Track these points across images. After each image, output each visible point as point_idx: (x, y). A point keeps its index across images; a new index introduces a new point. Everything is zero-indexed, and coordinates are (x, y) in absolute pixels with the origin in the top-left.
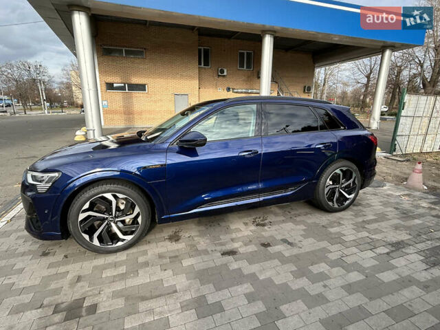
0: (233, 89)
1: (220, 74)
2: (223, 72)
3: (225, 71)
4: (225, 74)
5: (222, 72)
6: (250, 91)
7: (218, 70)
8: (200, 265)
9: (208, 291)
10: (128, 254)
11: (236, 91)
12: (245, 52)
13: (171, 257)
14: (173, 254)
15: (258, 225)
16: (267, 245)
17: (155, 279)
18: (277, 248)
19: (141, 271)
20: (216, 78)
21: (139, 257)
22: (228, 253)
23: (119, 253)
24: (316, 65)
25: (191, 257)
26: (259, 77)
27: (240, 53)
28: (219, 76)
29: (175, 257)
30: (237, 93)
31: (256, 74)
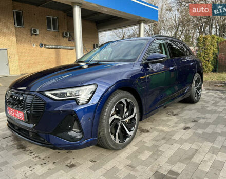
0: (45, 45)
3: (38, 30)
4: (38, 33)
5: (35, 31)
6: (58, 47)
7: (31, 29)
8: (184, 137)
9: (210, 144)
10: (135, 146)
11: (47, 46)
12: (51, 17)
13: (162, 139)
14: (161, 137)
15: (174, 115)
16: (195, 121)
17: (176, 149)
18: (202, 121)
19: (160, 149)
20: (30, 36)
21: (145, 145)
22: (186, 129)
23: (128, 147)
24: (99, 30)
25: (172, 135)
26: (63, 37)
27: (47, 18)
28: (32, 34)
29: (164, 138)
30: (48, 48)
31: (61, 34)
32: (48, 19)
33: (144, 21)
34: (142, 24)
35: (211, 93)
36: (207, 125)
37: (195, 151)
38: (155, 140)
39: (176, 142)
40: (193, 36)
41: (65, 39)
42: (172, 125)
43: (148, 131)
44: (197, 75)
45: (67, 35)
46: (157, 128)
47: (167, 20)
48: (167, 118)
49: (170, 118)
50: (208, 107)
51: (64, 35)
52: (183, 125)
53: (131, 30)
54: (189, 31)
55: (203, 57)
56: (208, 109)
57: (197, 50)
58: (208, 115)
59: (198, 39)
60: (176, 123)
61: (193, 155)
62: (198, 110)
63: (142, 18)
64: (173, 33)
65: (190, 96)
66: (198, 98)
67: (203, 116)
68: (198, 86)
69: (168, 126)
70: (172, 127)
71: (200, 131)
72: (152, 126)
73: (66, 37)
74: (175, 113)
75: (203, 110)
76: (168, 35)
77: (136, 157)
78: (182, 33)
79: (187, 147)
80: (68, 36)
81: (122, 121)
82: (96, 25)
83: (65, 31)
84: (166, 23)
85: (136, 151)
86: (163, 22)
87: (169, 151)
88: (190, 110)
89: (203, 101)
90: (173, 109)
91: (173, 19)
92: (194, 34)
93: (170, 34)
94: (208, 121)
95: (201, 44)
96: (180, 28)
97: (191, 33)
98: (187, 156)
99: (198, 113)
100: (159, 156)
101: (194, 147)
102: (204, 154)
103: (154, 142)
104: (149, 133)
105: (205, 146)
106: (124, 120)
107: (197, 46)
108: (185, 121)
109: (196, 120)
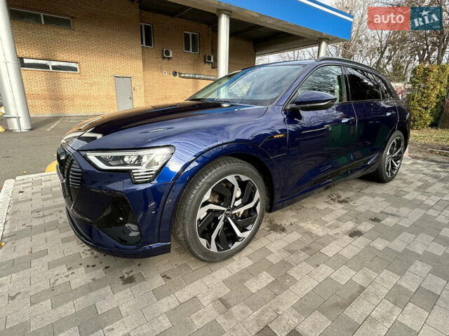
0: (180, 74)
1: (165, 56)
2: (169, 55)
3: (171, 52)
4: (171, 56)
5: (168, 53)
6: (197, 76)
7: (163, 51)
8: (345, 252)
9: (394, 279)
10: (249, 257)
11: (182, 75)
12: (190, 33)
13: (303, 250)
14: (302, 246)
15: (341, 202)
16: (376, 220)
17: (321, 279)
18: (389, 221)
19: (292, 273)
20: (161, 60)
21: (268, 258)
22: (354, 234)
23: (236, 258)
24: (258, 53)
25: (324, 245)
26: (205, 62)
27: (185, 34)
28: (164, 58)
29: (306, 249)
30: (184, 77)
31: (202, 58)
32: (187, 36)
33: (328, 39)
34: (324, 44)
35: (421, 165)
36: (397, 231)
37: (357, 289)
38: (289, 252)
39: (327, 260)
40: (407, 67)
41: (207, 65)
42: (330, 223)
43: (283, 230)
44: (397, 135)
45: (210, 59)
46: (302, 224)
47: (367, 40)
48: (326, 206)
49: (331, 207)
50: (407, 193)
51: (206, 60)
52: (350, 226)
53: (307, 54)
54: (402, 57)
55: (418, 102)
56: (407, 197)
57: (409, 89)
58: (404, 211)
59: (414, 71)
60: (338, 219)
61: (353, 298)
62: (387, 197)
63: (325, 33)
64: (374, 61)
65: (377, 170)
66: (392, 174)
67: (394, 210)
68: (396, 154)
69: (323, 223)
70: (329, 227)
71: (380, 244)
72: (293, 220)
73: (209, 63)
74: (343, 198)
75: (397, 198)
76: (365, 63)
77: (243, 281)
78: (389, 60)
79: (344, 275)
80: (212, 60)
81: (227, 214)
82: (254, 45)
83: (208, 53)
84: (365, 44)
85: (247, 269)
86: (360, 42)
87: (307, 280)
88: (373, 195)
89: (401, 179)
90: (341, 190)
91: (377, 37)
92: (409, 62)
93: (369, 61)
94: (401, 223)
95: (417, 79)
96: (387, 53)
97: (404, 61)
98: (339, 300)
99: (386, 204)
100: (284, 288)
101: (359, 279)
102: (375, 301)
103: (286, 255)
104: (284, 234)
105: (383, 280)
106: (234, 212)
107: (412, 82)
108: (357, 218)
109: (379, 217)
